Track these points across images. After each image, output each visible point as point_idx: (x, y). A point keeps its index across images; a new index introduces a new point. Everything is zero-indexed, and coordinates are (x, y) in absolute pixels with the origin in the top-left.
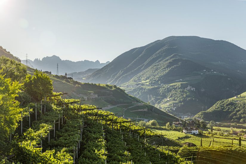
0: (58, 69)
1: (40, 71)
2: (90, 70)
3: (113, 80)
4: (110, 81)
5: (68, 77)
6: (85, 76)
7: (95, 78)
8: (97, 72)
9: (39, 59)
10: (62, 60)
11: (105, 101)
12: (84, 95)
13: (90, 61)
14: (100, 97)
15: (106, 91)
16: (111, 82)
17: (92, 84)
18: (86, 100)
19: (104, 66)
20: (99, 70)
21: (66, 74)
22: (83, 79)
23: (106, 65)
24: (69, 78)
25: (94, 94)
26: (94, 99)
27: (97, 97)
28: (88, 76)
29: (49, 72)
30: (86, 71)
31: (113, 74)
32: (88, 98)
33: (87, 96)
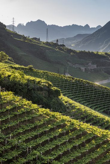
0: (47, 35)
1: (28, 37)
2: (79, 36)
3: (106, 47)
4: (102, 48)
5: (59, 44)
6: (74, 43)
7: (85, 44)
8: (87, 38)
9: (23, 24)
10: (48, 25)
11: (105, 72)
12: (81, 65)
13: (78, 25)
14: (98, 67)
15: (106, 61)
16: (105, 48)
17: (89, 52)
18: (84, 71)
19: (95, 31)
20: (90, 35)
21: (57, 41)
22: (72, 45)
23: (98, 30)
24: (61, 45)
25: (92, 64)
26: (93, 70)
27: (96, 67)
28: (77, 43)
29: (37, 39)
30: (75, 37)
31: (107, 40)
32: (85, 69)
33: (85, 66)
